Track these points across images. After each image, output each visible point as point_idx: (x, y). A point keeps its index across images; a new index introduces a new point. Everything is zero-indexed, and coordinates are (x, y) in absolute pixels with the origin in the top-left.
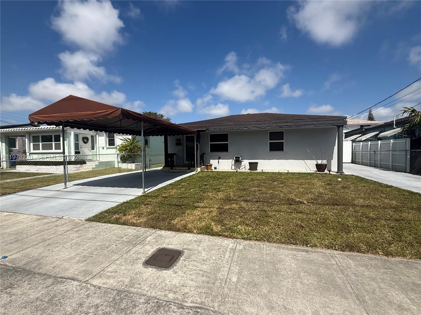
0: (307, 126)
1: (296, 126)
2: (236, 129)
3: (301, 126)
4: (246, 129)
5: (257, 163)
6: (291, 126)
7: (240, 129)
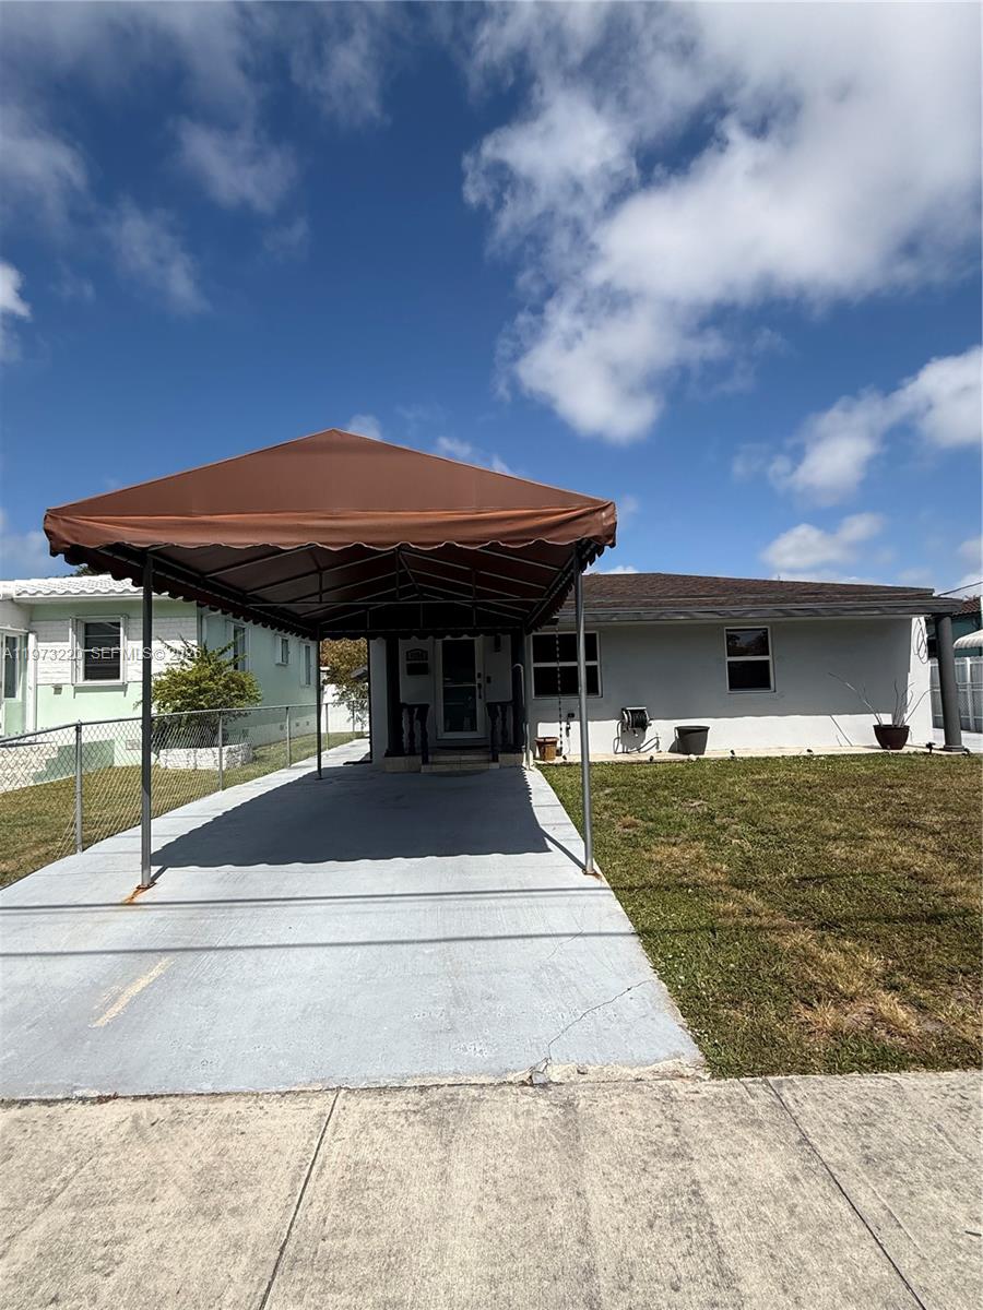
0: (862, 613)
1: (830, 613)
2: (651, 617)
3: (847, 613)
4: (682, 617)
5: (705, 730)
6: (815, 612)
7: (664, 618)
